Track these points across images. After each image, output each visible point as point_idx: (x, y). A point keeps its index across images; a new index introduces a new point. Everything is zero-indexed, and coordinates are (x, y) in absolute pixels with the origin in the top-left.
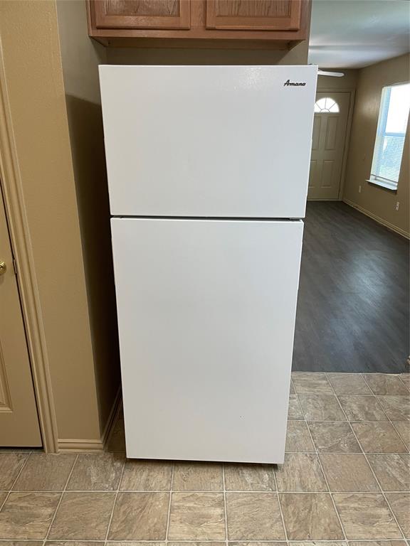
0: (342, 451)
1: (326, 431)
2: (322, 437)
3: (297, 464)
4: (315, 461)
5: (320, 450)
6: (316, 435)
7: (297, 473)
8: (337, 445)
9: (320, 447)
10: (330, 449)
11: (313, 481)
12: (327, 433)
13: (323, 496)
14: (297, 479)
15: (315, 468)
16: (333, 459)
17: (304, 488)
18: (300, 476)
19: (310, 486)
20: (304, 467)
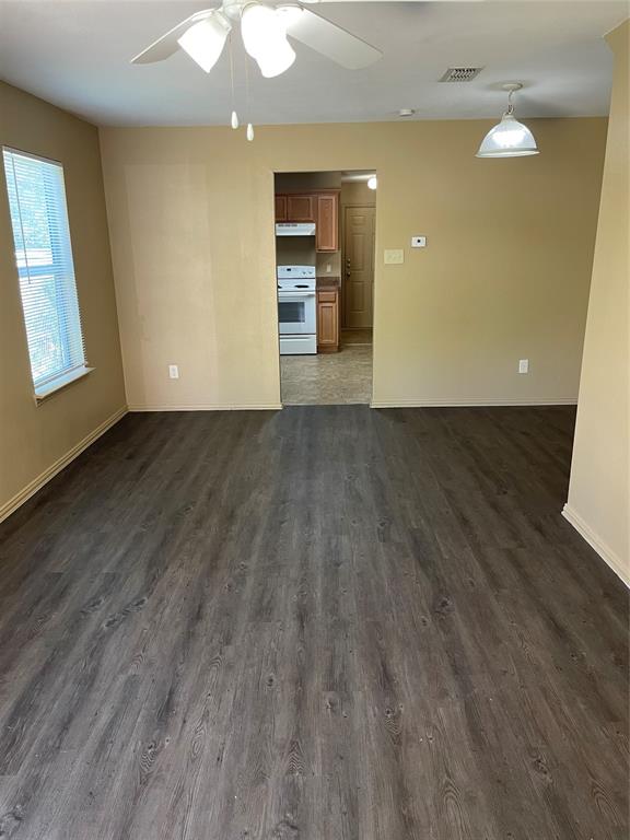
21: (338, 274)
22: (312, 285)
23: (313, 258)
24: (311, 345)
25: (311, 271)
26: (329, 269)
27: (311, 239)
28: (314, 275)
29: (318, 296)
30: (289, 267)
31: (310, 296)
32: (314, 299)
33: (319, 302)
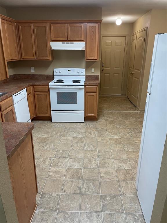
0: (110, 196)
1: (115, 206)
2: (117, 203)
3: (129, 190)
4: (122, 192)
5: (119, 197)
6: (120, 204)
7: (129, 187)
8: (111, 199)
9: (119, 198)
10: (115, 197)
11: (124, 185)
12: (115, 205)
13: (120, 180)
14: (129, 185)
15: (122, 189)
16: (115, 192)
17: (127, 183)
18: (128, 186)
19: (125, 183)
20: (127, 189)
21: (98, 73)
22: (83, 80)
23: (84, 64)
24: (81, 117)
25: (82, 71)
26: (93, 70)
27: (82, 52)
28: (84, 74)
29: (85, 89)
30: (69, 69)
31: (81, 89)
32: (83, 90)
33: (86, 92)
